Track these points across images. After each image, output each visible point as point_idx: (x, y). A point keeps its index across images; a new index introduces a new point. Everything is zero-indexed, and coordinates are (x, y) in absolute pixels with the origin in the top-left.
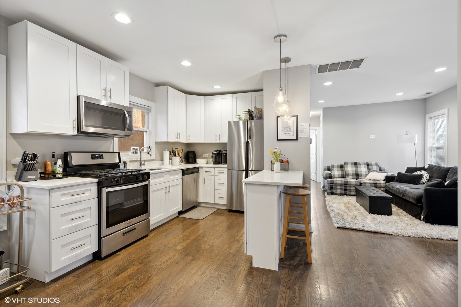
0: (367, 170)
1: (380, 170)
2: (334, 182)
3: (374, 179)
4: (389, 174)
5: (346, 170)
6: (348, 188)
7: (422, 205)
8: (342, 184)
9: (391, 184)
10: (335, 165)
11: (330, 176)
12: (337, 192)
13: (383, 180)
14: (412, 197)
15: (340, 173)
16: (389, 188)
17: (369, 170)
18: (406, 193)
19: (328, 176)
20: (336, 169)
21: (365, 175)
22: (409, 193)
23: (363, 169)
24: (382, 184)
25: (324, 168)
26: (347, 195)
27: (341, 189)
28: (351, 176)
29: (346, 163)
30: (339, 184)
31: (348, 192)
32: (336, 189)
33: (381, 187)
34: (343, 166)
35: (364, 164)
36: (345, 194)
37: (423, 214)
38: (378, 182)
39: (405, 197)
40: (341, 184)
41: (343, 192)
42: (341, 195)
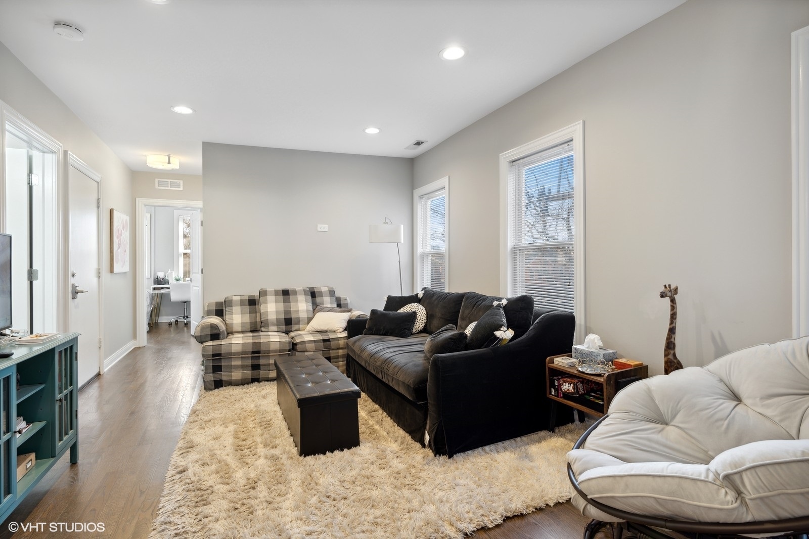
0: (310, 308)
1: (339, 305)
2: (224, 350)
3: (324, 328)
4: (356, 313)
5: (262, 311)
6: (262, 361)
7: (427, 403)
8: (246, 353)
9: (359, 340)
10: (234, 298)
11: (215, 332)
12: (231, 376)
13: (342, 330)
14: (404, 383)
15: (247, 318)
16: (353, 351)
17: (316, 307)
18: (391, 369)
19: (209, 332)
20: (236, 309)
21: (306, 321)
22: (397, 369)
23: (302, 306)
24: (340, 342)
25: (206, 309)
26: (261, 381)
27: (243, 367)
28: (273, 325)
29: (263, 293)
30: (238, 353)
31: (262, 373)
32: (231, 368)
33: (338, 349)
34: (255, 300)
35: (305, 292)
36: (255, 380)
37: (428, 427)
38: (331, 336)
39: (388, 379)
40: (243, 353)
41: (249, 373)
42: (243, 383)
